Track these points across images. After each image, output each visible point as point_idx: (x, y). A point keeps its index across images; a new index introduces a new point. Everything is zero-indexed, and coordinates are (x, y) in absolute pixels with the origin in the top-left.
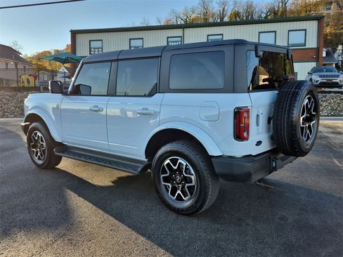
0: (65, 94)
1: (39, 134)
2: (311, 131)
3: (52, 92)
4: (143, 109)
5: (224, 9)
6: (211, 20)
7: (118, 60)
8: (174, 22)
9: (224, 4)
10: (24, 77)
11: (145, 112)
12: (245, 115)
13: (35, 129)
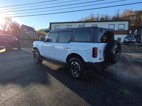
0: (45, 42)
1: (37, 53)
2: (117, 56)
3: (41, 41)
4: (66, 47)
5: (98, 17)
6: (94, 20)
7: (60, 32)
8: (82, 20)
9: (98, 15)
10: (35, 37)
11: (66, 48)
12: (96, 50)
13: (36, 52)
